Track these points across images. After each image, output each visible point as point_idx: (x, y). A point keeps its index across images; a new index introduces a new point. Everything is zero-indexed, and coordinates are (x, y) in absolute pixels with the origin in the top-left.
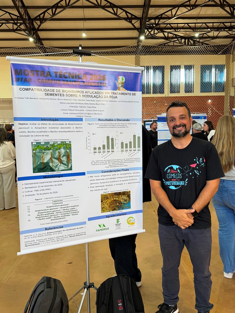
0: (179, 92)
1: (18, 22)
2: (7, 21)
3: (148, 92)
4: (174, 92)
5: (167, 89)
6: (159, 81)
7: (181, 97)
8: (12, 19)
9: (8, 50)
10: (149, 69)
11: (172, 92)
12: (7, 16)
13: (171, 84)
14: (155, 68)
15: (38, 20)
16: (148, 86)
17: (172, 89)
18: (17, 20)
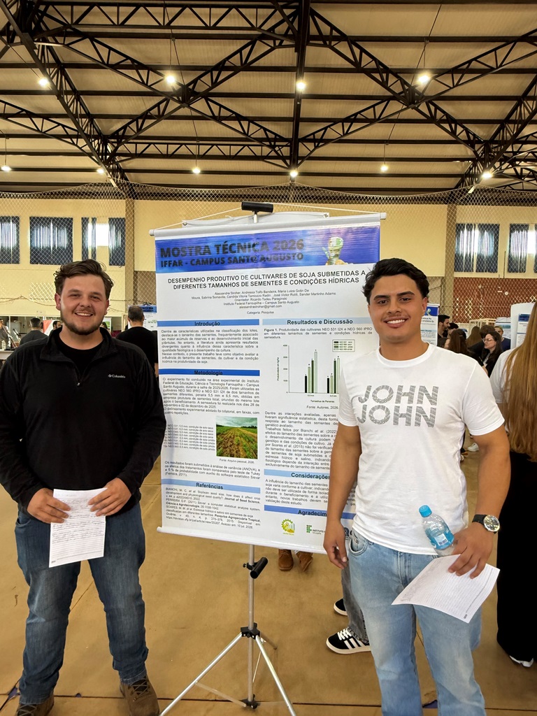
0: (523, 270)
1: (277, 143)
2: (261, 142)
3: (469, 269)
4: (515, 271)
5: (502, 264)
6: (488, 251)
7: (526, 280)
8: (268, 139)
9: (245, 191)
10: (471, 230)
11: (511, 270)
12: (261, 134)
13: (509, 256)
14: (483, 228)
15: (310, 141)
16: (469, 259)
17: (511, 264)
18: (275, 140)
